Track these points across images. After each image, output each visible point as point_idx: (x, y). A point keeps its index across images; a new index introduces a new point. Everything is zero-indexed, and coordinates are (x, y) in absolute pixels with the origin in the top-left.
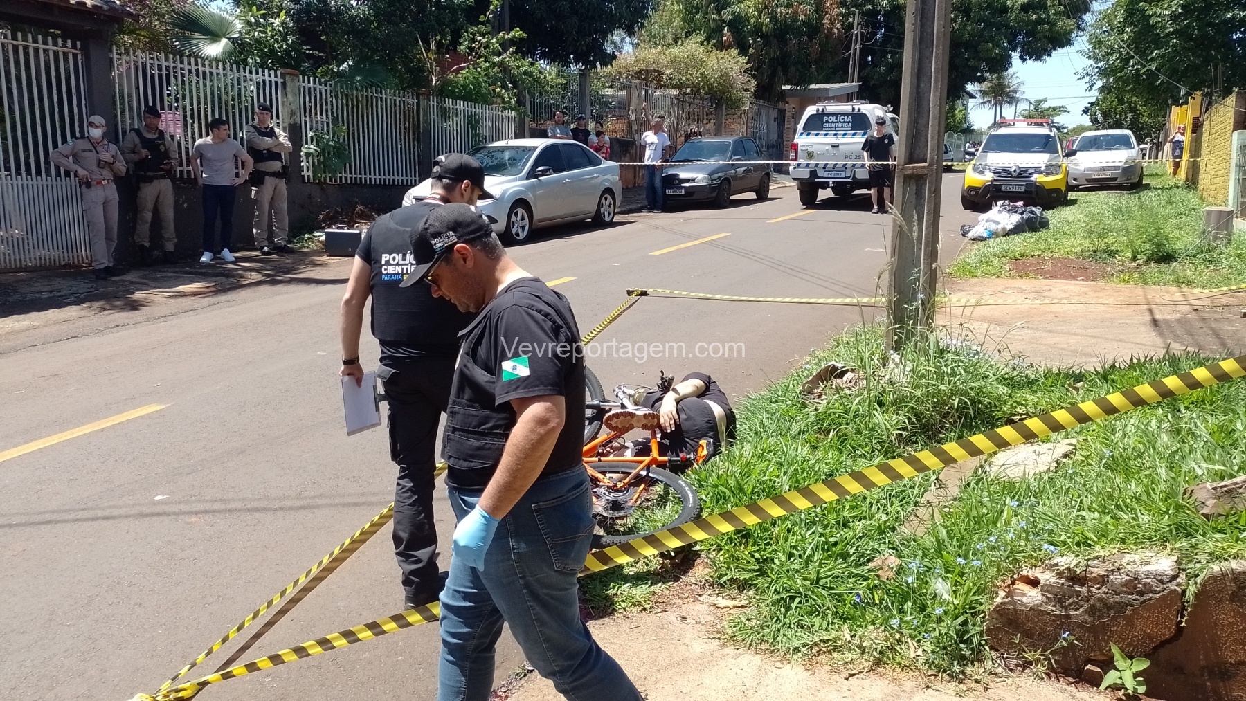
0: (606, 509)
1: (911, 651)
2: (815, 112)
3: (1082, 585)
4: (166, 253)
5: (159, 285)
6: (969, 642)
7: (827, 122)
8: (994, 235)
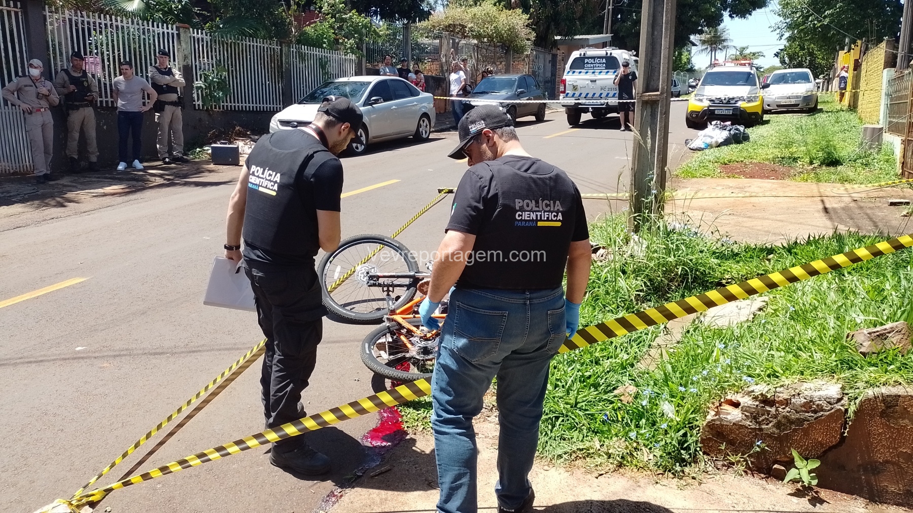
0: (418, 353)
1: (645, 456)
2: (578, 56)
3: (771, 406)
4: (91, 163)
5: (85, 187)
6: (687, 449)
7: (587, 63)
8: (710, 146)
